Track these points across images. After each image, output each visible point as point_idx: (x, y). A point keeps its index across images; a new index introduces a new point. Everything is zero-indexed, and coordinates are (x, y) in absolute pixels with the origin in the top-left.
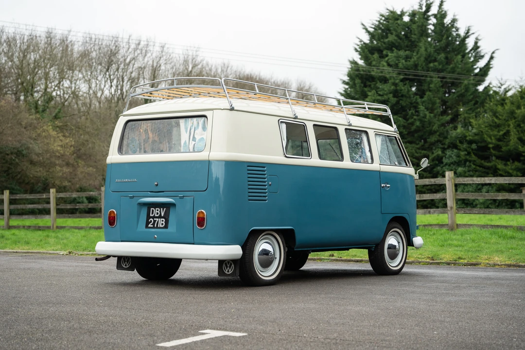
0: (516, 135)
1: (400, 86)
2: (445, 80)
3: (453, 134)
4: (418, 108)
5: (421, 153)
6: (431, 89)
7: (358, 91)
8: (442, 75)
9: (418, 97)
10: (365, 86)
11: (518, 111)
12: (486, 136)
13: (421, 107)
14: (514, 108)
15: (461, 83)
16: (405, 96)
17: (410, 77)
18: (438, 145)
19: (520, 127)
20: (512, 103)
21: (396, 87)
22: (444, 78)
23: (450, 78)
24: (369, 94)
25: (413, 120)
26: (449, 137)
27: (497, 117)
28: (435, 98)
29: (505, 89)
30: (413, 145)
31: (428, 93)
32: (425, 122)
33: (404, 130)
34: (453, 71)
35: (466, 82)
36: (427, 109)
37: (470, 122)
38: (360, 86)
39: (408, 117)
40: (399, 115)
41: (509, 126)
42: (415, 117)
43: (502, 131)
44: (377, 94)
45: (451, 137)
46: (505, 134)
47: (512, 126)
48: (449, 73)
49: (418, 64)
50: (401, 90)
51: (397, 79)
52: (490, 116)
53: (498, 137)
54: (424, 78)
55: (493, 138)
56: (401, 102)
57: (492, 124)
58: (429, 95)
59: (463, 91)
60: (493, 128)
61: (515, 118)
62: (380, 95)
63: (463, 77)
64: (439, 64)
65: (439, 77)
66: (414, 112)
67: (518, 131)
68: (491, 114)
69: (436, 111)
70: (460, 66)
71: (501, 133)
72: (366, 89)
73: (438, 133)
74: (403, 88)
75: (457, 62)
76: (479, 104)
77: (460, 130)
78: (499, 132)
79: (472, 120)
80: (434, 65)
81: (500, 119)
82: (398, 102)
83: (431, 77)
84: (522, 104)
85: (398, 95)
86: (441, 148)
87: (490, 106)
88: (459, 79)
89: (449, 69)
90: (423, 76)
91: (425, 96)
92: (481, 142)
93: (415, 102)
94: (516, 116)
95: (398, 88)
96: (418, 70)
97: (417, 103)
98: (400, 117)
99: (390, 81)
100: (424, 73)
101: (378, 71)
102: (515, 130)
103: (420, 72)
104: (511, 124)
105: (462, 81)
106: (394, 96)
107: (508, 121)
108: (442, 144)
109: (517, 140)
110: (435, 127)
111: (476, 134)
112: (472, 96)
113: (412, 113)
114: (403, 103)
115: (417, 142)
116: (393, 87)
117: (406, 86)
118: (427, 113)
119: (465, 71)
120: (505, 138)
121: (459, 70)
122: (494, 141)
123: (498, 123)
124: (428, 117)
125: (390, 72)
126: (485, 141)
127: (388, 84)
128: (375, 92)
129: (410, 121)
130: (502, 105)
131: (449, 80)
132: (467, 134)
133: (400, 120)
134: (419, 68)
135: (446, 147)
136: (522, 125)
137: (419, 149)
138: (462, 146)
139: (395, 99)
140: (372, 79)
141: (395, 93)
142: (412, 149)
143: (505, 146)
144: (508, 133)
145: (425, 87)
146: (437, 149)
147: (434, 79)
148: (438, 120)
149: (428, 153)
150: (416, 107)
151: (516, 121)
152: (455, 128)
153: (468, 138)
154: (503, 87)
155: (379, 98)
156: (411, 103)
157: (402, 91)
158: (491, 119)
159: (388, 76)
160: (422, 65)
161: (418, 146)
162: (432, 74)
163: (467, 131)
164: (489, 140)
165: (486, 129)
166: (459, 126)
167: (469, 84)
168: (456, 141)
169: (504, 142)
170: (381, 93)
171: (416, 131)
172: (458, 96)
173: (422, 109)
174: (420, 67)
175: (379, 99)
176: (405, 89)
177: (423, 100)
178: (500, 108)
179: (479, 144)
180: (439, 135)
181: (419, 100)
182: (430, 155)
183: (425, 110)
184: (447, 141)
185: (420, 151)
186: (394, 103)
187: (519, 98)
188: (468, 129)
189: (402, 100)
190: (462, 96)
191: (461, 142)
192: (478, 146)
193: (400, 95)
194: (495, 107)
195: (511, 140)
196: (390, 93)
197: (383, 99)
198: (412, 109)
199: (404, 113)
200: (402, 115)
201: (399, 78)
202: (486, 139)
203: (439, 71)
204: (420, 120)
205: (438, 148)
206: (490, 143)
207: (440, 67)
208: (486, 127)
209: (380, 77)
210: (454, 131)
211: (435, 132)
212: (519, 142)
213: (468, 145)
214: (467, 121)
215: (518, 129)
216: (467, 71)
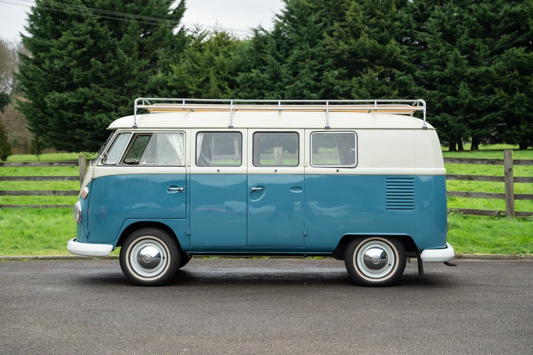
0: (216, 82)
1: (98, 27)
2: (141, 22)
3: (153, 79)
4: (116, 52)
5: (119, 98)
6: (128, 31)
7: (48, 29)
8: (138, 16)
9: (116, 39)
10: (57, 24)
11: (217, 58)
12: (186, 82)
13: (120, 50)
14: (213, 55)
15: (157, 26)
16: (103, 38)
17: (107, 17)
18: (137, 90)
19: (219, 74)
20: (211, 50)
21: (93, 27)
22: (139, 20)
23: (146, 20)
24: (64, 33)
25: (111, 64)
26: (149, 82)
27: (196, 63)
28: (133, 41)
29: (201, 34)
30: (111, 90)
31: (125, 36)
32: (124, 65)
33: (102, 75)
34: (149, 13)
35: (163, 26)
36: (125, 51)
37: (170, 68)
38: (51, 24)
39: (105, 60)
40: (96, 57)
41: (209, 72)
42: (113, 60)
43: (202, 77)
44: (72, 33)
45: (151, 82)
46: (204, 81)
47: (212, 73)
48: (145, 15)
49: (115, 4)
50: (98, 31)
51: (94, 19)
52: (190, 62)
53: (198, 84)
54: (121, 19)
55: (194, 84)
56: (99, 43)
57: (191, 70)
58: (126, 38)
59: (160, 35)
60: (192, 74)
61: (214, 65)
62: (76, 35)
63: (158, 20)
64: (136, 5)
65: (136, 19)
66: (112, 54)
67: (218, 79)
68: (190, 60)
69: (134, 55)
70: (156, 7)
71: (201, 80)
72: (58, 27)
73: (137, 78)
74: (100, 29)
75: (153, 3)
76: (175, 48)
77: (160, 75)
78: (199, 79)
79: (171, 65)
80: (131, 6)
81: (199, 65)
82: (95, 44)
83: (129, 19)
84: (220, 51)
85: (95, 36)
86: (140, 93)
87: (189, 52)
88: (156, 22)
89: (144, 12)
90: (119, 17)
91: (122, 39)
92: (181, 88)
93: (113, 45)
94: (215, 63)
95: (95, 29)
96: (115, 11)
97: (115, 46)
98: (98, 60)
99: (86, 21)
100: (121, 14)
101: (71, 8)
102: (214, 77)
103: (117, 13)
104: (211, 71)
105: (158, 24)
106: (92, 38)
107: (207, 67)
108: (141, 90)
109: (217, 87)
110: (135, 72)
111: (175, 80)
112: (169, 40)
113: (110, 56)
114: (101, 45)
115: (115, 87)
116: (90, 28)
117: (104, 28)
118: (125, 56)
119: (161, 13)
120: (204, 85)
121: (154, 13)
122: (194, 88)
123: (197, 69)
124: (127, 61)
125: (86, 11)
126: (186, 88)
127: (84, 24)
128: (70, 32)
129: (108, 64)
130: (201, 51)
131: (145, 23)
132: (168, 80)
133: (98, 64)
134: (116, 8)
135: (145, 92)
136: (221, 73)
137: (117, 93)
138: (162, 92)
139: (93, 40)
140: (64, 16)
141: (93, 34)
142: (110, 94)
143: (205, 93)
144: (207, 80)
145: (123, 29)
146: (136, 95)
147: (131, 21)
148: (137, 65)
149: (127, 98)
150: (113, 51)
151: (215, 68)
152: (155, 73)
153: (168, 84)
154: (199, 33)
155: (74, 38)
156: (109, 46)
157: (100, 32)
158: (190, 65)
159: (84, 15)
160: (119, 5)
161: (116, 91)
162: (129, 15)
163: (167, 77)
164: (190, 86)
165: (187, 75)
166: (160, 71)
167: (166, 28)
168: (156, 87)
169: (204, 88)
170: (76, 33)
171: (115, 75)
172: (156, 40)
173: (121, 53)
174: (118, 7)
175: (75, 40)
176: (103, 31)
177: (121, 42)
178: (198, 54)
179: (179, 91)
180: (138, 80)
181: (117, 43)
182: (129, 100)
183: (124, 54)
184: (147, 87)
185: (119, 96)
186: (92, 45)
187: (217, 45)
188: (167, 75)
189: (100, 42)
190: (160, 39)
191: (161, 88)
192: (178, 92)
193: (97, 36)
194: (193, 53)
195: (210, 87)
196: (87, 34)
197: (79, 39)
198: (110, 51)
199: (101, 55)
200: (99, 58)
201: (96, 18)
202: (186, 86)
203: (136, 12)
204: (119, 64)
205: (138, 93)
206: (191, 90)
207: (137, 8)
208: (187, 73)
209: (73, 15)
210: (154, 76)
211: (134, 77)
212: (219, 89)
213: (168, 91)
214: (166, 66)
215: (217, 76)
216: (163, 14)
